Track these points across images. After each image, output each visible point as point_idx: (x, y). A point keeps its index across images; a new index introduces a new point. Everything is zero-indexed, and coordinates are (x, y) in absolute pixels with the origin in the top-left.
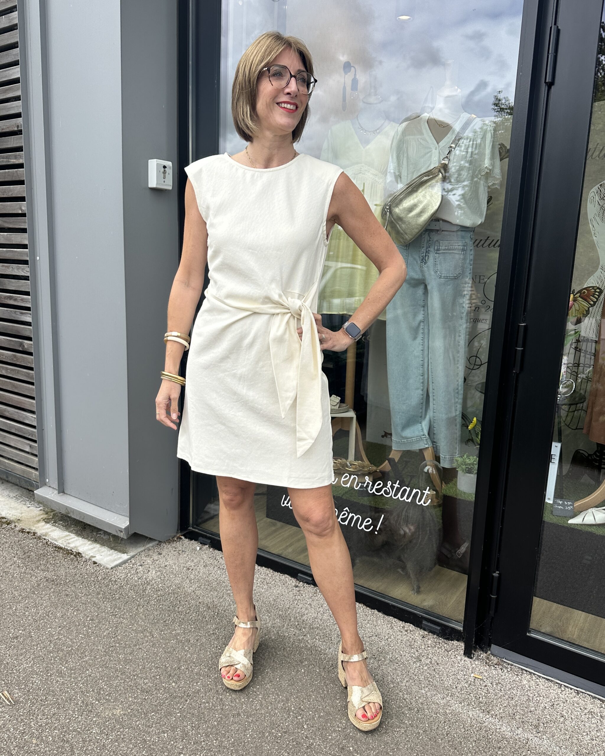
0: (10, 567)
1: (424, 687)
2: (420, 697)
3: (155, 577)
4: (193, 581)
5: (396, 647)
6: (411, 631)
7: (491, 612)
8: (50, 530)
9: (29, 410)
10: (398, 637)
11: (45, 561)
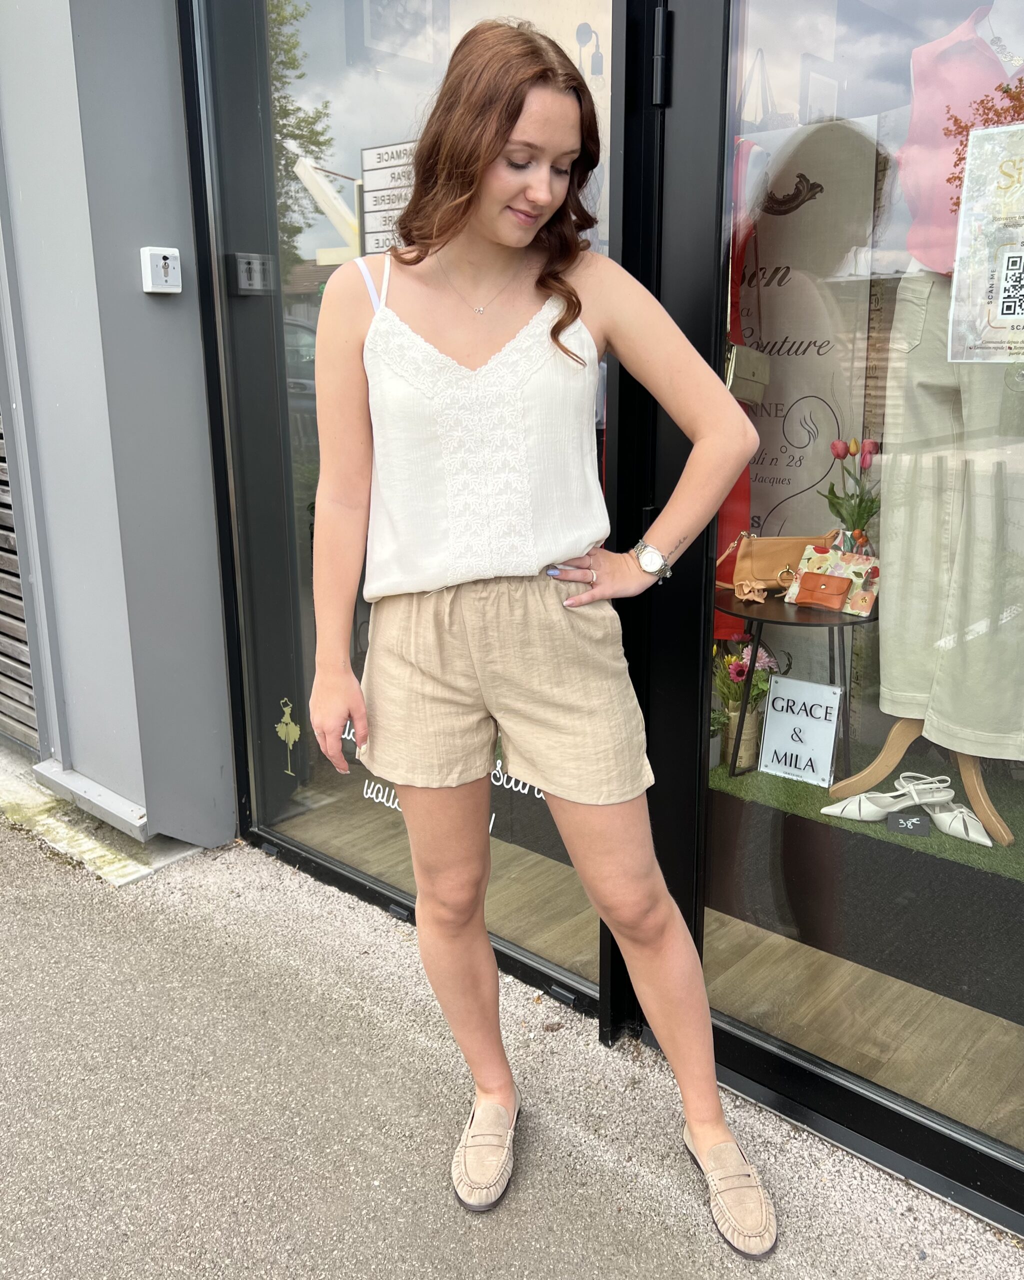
3: (177, 902)
8: (53, 826)
11: (26, 873)
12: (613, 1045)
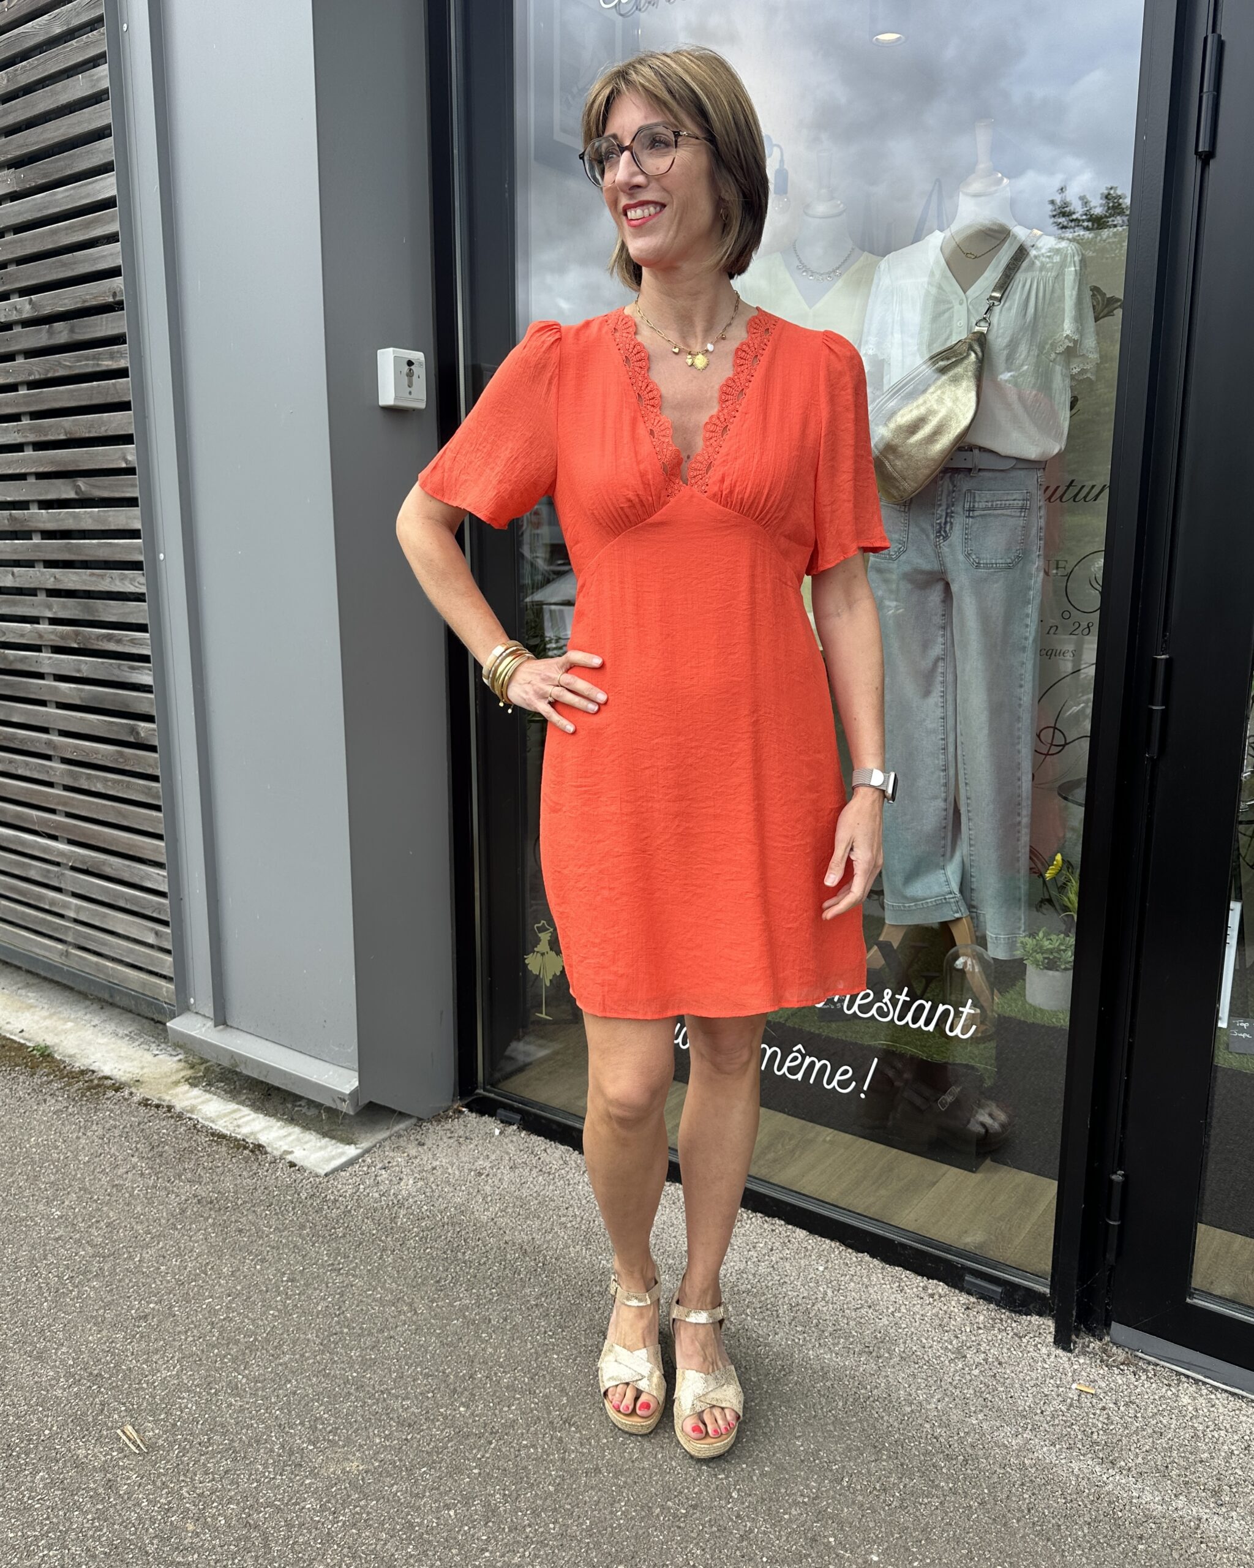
0: (125, 1176)
1: (975, 1412)
2: (967, 1433)
3: (413, 1190)
4: (489, 1198)
5: (913, 1329)
6: (940, 1296)
7: (1108, 1256)
8: (200, 1100)
9: (151, 861)
10: (916, 1309)
11: (193, 1162)
12: (1074, 1349)
